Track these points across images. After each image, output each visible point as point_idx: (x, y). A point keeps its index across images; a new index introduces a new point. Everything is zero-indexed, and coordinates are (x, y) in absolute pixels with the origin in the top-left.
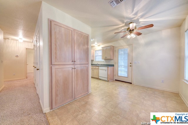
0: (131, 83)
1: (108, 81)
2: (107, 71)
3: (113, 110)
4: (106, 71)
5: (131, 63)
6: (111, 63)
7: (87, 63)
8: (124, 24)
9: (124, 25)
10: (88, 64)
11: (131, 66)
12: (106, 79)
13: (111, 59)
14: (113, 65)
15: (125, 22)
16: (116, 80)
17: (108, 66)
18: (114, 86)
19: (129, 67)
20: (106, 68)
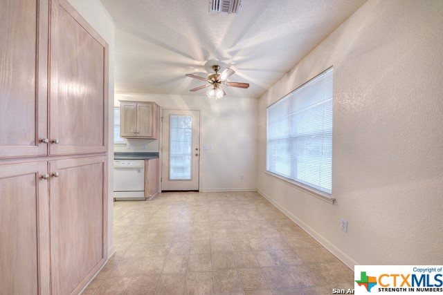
0: (198, 191)
1: (145, 199)
2: (143, 171)
3: (210, 265)
4: (139, 171)
5: (197, 149)
6: (150, 147)
7: (103, 149)
8: (206, 62)
9: (203, 63)
10: (104, 153)
11: (197, 155)
12: (141, 195)
13: (151, 139)
14: (156, 155)
15: (210, 59)
16: (163, 191)
17: (146, 156)
18: (170, 207)
19: (195, 156)
20: (139, 163)
